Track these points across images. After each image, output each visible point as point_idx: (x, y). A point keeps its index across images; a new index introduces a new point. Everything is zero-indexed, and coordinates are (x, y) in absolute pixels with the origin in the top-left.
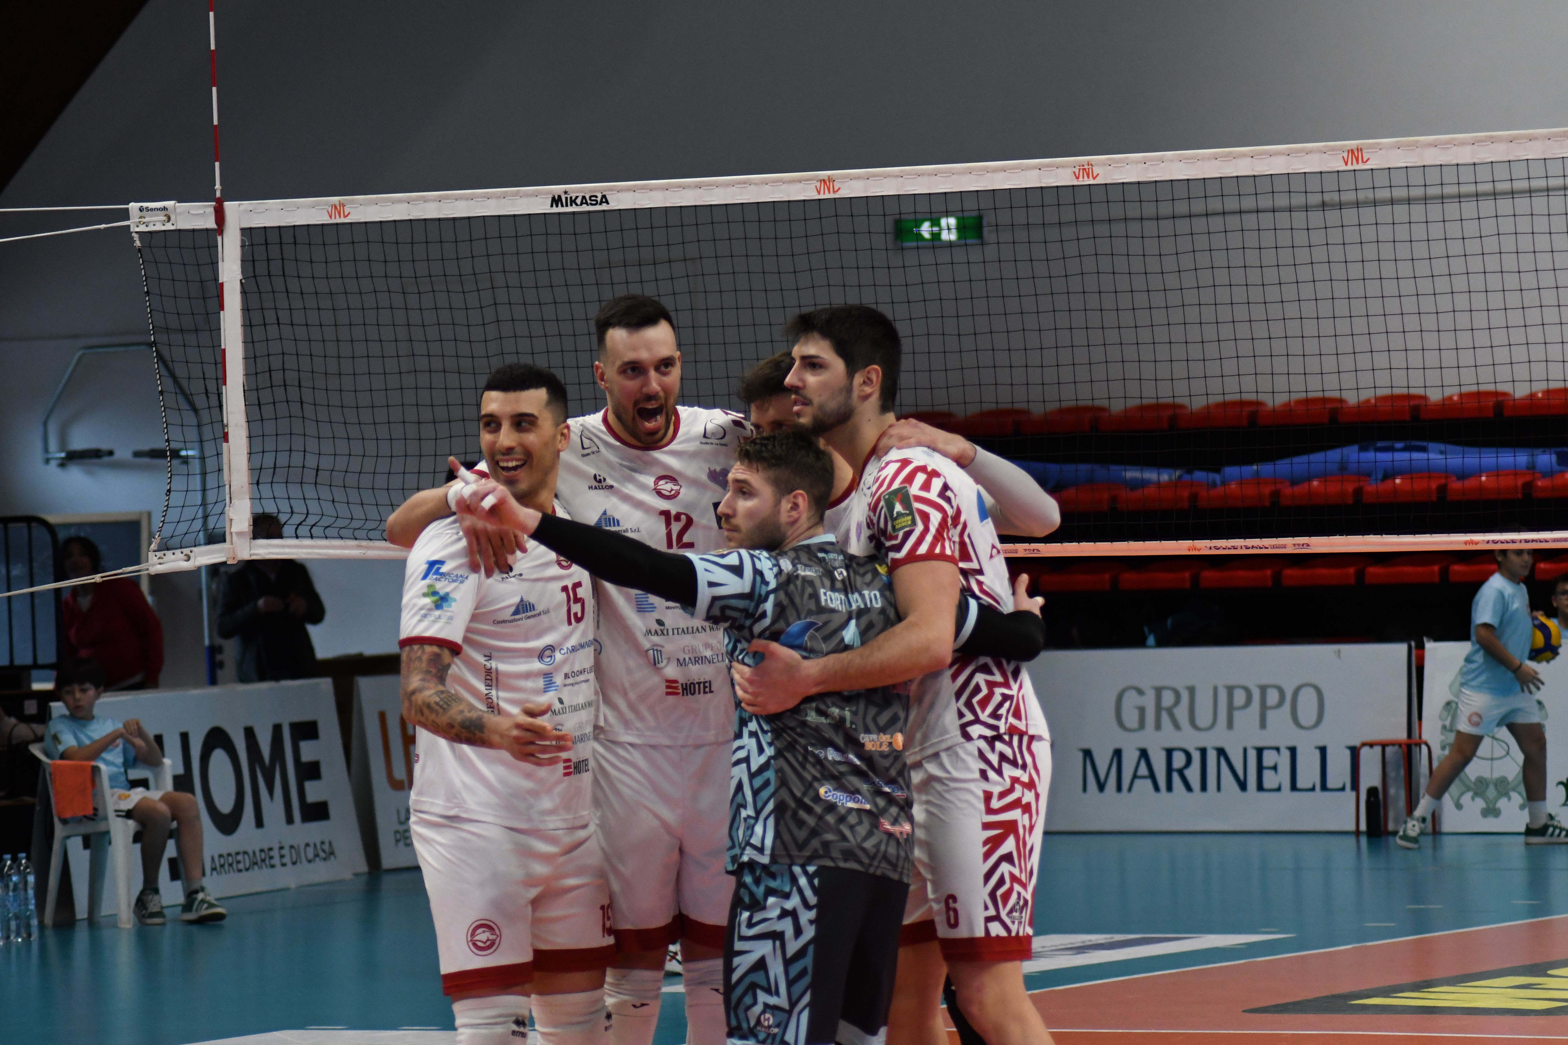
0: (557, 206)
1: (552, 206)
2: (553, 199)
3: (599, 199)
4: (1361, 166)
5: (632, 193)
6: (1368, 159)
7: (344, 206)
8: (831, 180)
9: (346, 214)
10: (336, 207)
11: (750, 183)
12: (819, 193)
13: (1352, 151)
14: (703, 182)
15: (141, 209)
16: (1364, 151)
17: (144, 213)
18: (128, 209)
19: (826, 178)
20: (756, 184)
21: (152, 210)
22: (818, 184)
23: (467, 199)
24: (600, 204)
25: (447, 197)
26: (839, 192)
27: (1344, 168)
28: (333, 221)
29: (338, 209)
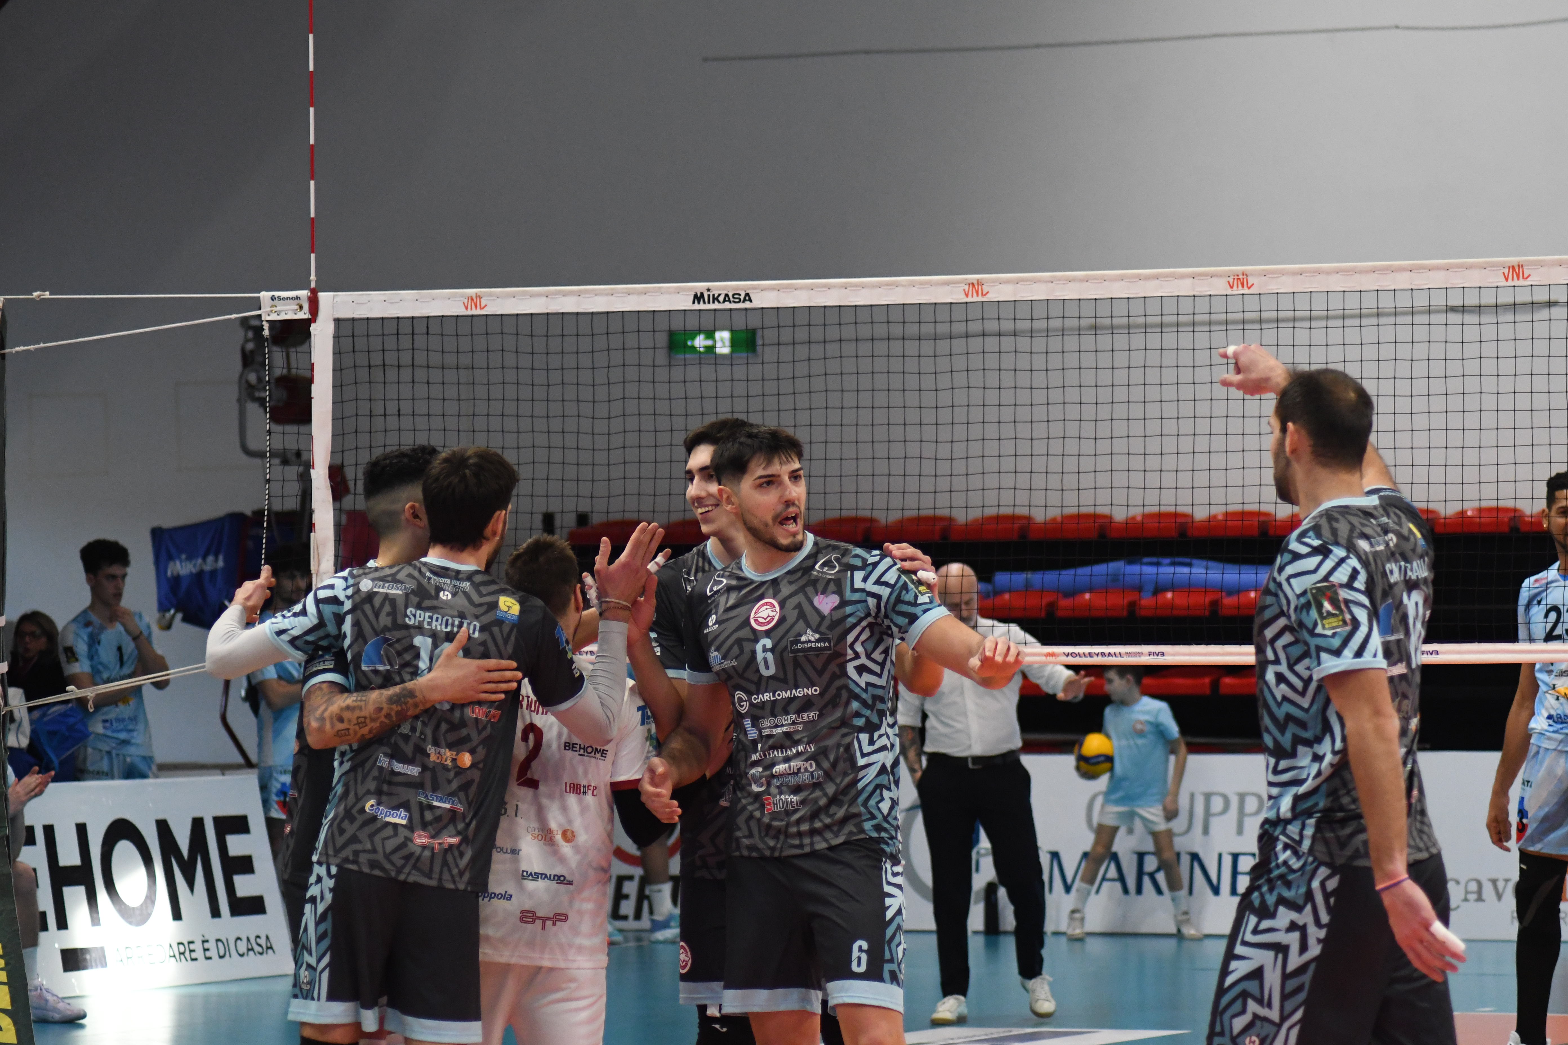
0: (699, 303)
1: (694, 303)
2: (696, 296)
3: (742, 298)
4: (1522, 282)
5: (775, 293)
6: (1529, 276)
7: (480, 298)
8: (980, 283)
9: (483, 305)
10: (472, 299)
11: (897, 285)
12: (967, 295)
13: (1513, 267)
14: (849, 283)
15: (273, 298)
16: (1525, 268)
17: (276, 302)
18: (259, 298)
19: (975, 282)
20: (903, 286)
21: (284, 299)
22: (966, 287)
23: (607, 294)
24: (744, 302)
25: (586, 291)
26: (988, 296)
27: (1504, 283)
28: (469, 313)
29: (474, 301)
